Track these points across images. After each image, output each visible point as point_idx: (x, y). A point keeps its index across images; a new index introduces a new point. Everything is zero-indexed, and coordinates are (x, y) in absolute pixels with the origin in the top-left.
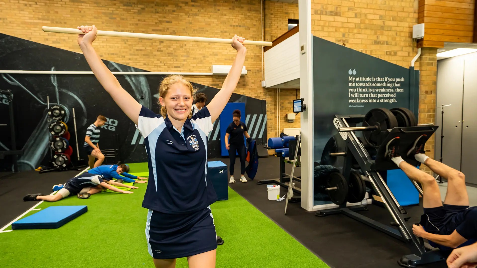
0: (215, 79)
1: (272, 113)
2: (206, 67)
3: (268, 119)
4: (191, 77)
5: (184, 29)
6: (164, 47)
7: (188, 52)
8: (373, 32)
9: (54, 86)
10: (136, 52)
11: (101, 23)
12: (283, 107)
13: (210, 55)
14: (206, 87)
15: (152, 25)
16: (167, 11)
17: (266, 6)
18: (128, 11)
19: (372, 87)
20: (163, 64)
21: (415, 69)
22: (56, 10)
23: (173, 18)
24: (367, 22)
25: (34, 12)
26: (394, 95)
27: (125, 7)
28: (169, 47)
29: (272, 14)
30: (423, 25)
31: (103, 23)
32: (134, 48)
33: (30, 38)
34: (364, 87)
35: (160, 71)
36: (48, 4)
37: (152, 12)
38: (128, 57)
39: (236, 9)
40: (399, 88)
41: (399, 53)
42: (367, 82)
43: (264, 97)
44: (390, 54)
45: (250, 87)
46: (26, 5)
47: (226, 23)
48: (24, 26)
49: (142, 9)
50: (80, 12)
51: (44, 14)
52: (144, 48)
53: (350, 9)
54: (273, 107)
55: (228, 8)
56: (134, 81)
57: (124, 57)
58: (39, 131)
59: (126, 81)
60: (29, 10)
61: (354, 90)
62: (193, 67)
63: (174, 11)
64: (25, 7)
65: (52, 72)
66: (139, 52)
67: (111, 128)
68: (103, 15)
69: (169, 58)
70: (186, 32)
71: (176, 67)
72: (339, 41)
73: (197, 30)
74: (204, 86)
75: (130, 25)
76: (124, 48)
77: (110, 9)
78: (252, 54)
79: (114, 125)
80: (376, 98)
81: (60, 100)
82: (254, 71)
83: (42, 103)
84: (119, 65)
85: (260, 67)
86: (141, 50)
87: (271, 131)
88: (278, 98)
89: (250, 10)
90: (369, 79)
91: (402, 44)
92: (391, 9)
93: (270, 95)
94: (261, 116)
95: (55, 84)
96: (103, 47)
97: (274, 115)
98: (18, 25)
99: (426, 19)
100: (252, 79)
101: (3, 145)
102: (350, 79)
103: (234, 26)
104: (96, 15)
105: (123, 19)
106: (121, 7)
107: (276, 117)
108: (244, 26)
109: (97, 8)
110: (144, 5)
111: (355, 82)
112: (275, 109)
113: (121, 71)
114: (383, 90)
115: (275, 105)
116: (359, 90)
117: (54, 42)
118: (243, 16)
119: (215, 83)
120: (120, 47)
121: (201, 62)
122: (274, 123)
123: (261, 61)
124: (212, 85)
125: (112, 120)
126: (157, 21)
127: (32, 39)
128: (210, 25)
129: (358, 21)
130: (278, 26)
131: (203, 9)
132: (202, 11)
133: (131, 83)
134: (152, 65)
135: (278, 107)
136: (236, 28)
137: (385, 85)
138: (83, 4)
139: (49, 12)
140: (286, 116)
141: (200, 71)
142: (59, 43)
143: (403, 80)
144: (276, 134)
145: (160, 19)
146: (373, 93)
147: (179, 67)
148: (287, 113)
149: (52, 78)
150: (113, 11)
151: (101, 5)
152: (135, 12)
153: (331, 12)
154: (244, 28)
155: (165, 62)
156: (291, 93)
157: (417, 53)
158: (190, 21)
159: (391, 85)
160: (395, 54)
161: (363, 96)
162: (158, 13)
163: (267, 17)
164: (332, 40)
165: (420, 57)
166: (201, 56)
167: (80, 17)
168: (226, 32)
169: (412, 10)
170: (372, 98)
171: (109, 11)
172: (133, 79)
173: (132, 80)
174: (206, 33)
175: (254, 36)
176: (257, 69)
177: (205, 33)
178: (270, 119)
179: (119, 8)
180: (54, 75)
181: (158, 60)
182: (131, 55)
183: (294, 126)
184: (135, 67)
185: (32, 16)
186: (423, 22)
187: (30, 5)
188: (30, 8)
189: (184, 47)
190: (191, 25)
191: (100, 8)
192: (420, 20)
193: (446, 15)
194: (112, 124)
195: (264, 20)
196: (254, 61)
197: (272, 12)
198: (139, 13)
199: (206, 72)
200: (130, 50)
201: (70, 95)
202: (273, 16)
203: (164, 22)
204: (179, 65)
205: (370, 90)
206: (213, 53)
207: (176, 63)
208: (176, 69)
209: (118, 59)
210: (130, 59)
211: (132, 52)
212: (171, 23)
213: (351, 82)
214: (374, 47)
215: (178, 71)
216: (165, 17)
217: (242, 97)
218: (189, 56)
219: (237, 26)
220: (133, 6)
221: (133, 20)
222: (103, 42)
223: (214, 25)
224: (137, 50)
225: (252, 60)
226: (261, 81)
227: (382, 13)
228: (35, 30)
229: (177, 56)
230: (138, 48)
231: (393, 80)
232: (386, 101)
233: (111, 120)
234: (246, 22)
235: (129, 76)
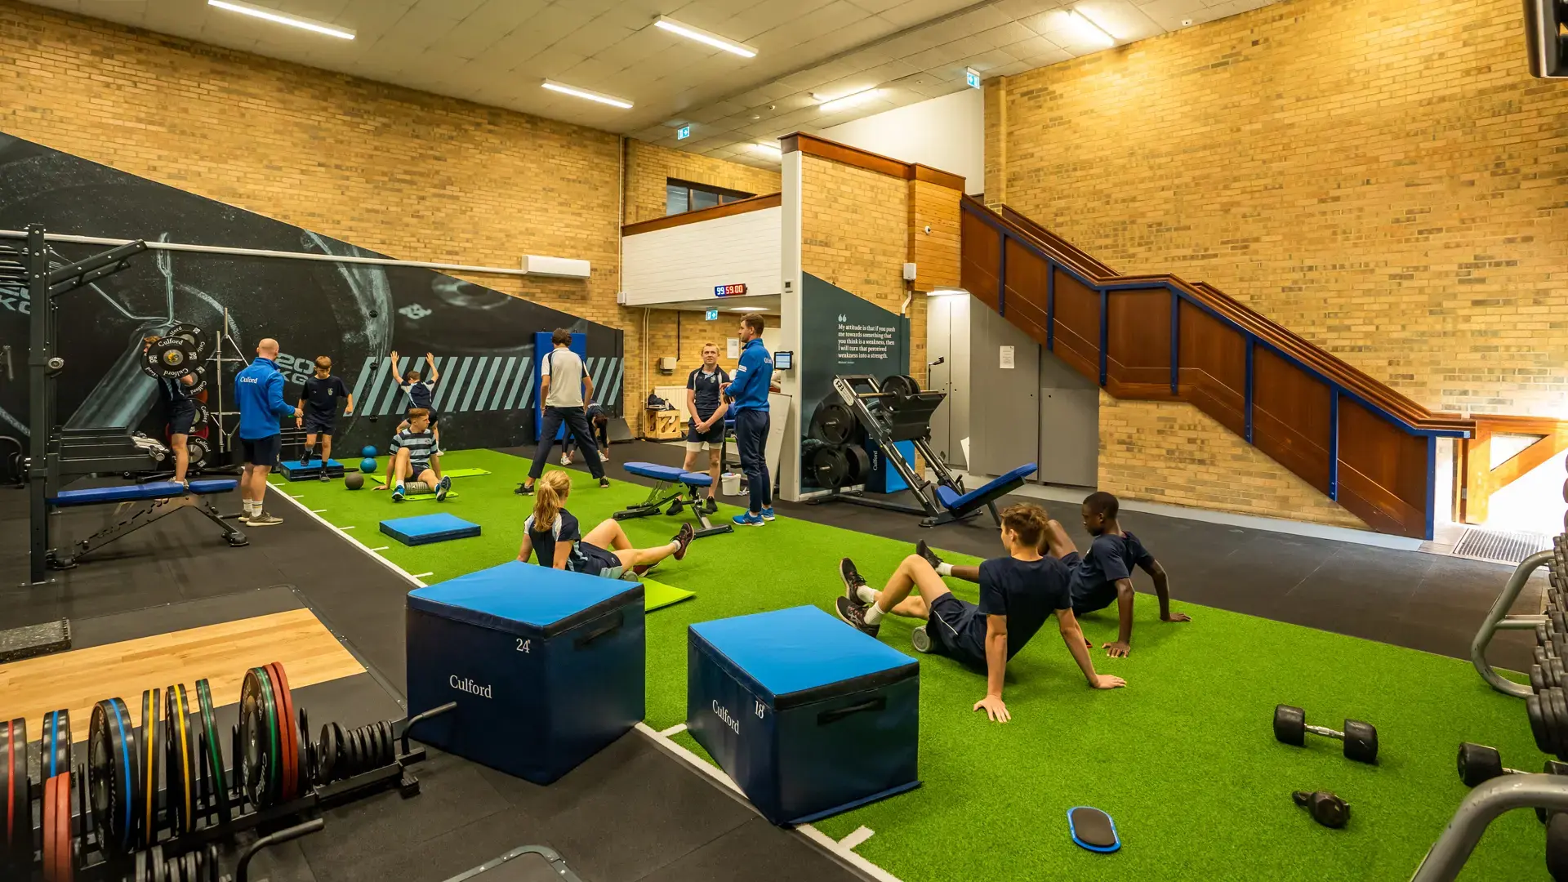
0: (527, 282)
1: (635, 356)
2: (511, 258)
3: (626, 367)
4: (480, 276)
5: (470, 177)
6: (427, 209)
7: (475, 225)
8: (863, 269)
9: (163, 279)
10: (366, 215)
11: (289, 144)
12: (653, 343)
13: (521, 233)
14: (509, 298)
15: (403, 162)
16: (438, 135)
17: (630, 150)
18: (353, 126)
19: (863, 339)
20: (423, 245)
21: (907, 317)
22: (183, 105)
23: (449, 151)
24: (858, 255)
25: (126, 102)
26: (885, 349)
27: (348, 118)
28: (438, 210)
29: (639, 165)
30: (914, 265)
31: (295, 145)
32: (362, 205)
33: (112, 163)
34: (854, 338)
35: (416, 259)
36: (167, 91)
37: (405, 135)
38: (346, 223)
39: (574, 148)
40: (890, 340)
41: (890, 297)
42: (857, 332)
43: (621, 324)
44: (881, 297)
45: (595, 303)
46: (107, 85)
47: (553, 173)
48: (99, 131)
49: (385, 125)
50: (243, 115)
51: (154, 111)
52: (383, 208)
53: (841, 239)
54: (636, 344)
55: (558, 145)
56: (357, 277)
57: (338, 222)
58: (112, 384)
59: (340, 275)
60: (113, 98)
61: (844, 342)
62: (486, 255)
63: (452, 138)
64: (106, 90)
65: (161, 244)
66: (373, 214)
67: (298, 379)
68: (296, 129)
69: (438, 233)
70: (474, 183)
71: (449, 253)
72: (829, 278)
73: (495, 181)
74: (504, 296)
75: (356, 156)
76: (340, 204)
77: (313, 117)
78: (601, 238)
79: (305, 371)
80: (866, 353)
81: (175, 311)
82: (603, 272)
83: (129, 315)
84: (325, 239)
85: (614, 264)
86: (377, 212)
87: (632, 391)
88: (646, 324)
89: (599, 153)
90: (859, 328)
91: (893, 284)
92: (881, 241)
93: (630, 320)
94: (614, 360)
95: (167, 272)
96: (291, 197)
97: (638, 359)
98: (83, 129)
99: (917, 258)
100: (598, 287)
101: (8, 418)
102: (841, 327)
103: (569, 180)
104: (281, 128)
105: (342, 142)
106: (338, 116)
107: (641, 363)
108: (586, 182)
109: (284, 112)
110: (389, 117)
111: (846, 331)
112: (640, 348)
113: (330, 252)
114: (873, 342)
115: (640, 340)
116: (850, 342)
117: (170, 176)
118: (586, 163)
119: (526, 290)
120: (330, 202)
121: (502, 247)
122: (637, 376)
123: (616, 252)
124: (521, 294)
125: (303, 361)
126: (414, 154)
127: (115, 163)
128: (522, 173)
129: (847, 254)
130: (648, 189)
131: (509, 139)
132: (508, 143)
133: (350, 281)
134: (400, 245)
135: (647, 343)
136: (571, 183)
137: (876, 336)
138: (250, 100)
139: (165, 108)
140: (660, 362)
141: (499, 266)
142: (185, 179)
143: (893, 330)
144: (641, 397)
145: (420, 151)
146: (864, 346)
147: (457, 253)
148: (661, 356)
149: (159, 257)
150: (319, 122)
151: (294, 108)
152: (369, 131)
153: (821, 242)
154: (587, 186)
155: (427, 241)
156: (670, 318)
157: (907, 296)
158: (484, 162)
159: (881, 336)
160: (886, 297)
161: (853, 349)
162: (417, 137)
163: (630, 171)
164: (821, 277)
165: (911, 302)
166: (502, 235)
167: (242, 126)
168: (552, 190)
169: (901, 243)
170: (862, 352)
171: (311, 122)
172: (355, 271)
173: (352, 275)
174: (515, 188)
175: (607, 204)
176: (609, 267)
177: (511, 189)
178: (631, 368)
179: (334, 118)
180: (165, 250)
181: (413, 236)
182: (353, 219)
183: (674, 382)
184: (362, 246)
185: (120, 111)
186: (913, 261)
187: (119, 87)
188: (117, 92)
189: (469, 213)
190: (484, 170)
191: (290, 113)
192: (910, 258)
193: (936, 253)
194: (301, 370)
195: (625, 174)
196: (604, 251)
197: (639, 161)
198: (377, 132)
199: (511, 266)
200: (354, 210)
201: (201, 300)
202: (640, 169)
203: (429, 157)
204: (457, 249)
205: (860, 342)
206: (527, 229)
207: (450, 246)
208: (450, 257)
209: (325, 226)
210: (351, 229)
211: (356, 214)
212: (446, 160)
213: (841, 331)
214: (866, 288)
215: (454, 261)
216: (432, 148)
217: (578, 322)
218: (477, 233)
219: (574, 181)
220: (365, 117)
221: (363, 146)
222: (292, 187)
223: (530, 174)
224: (368, 211)
225: (601, 250)
226: (615, 292)
227: (871, 245)
228: (124, 144)
229: (452, 230)
230: (369, 207)
231: (883, 329)
232: (877, 356)
233: (299, 361)
234: (592, 175)
235: (347, 264)
